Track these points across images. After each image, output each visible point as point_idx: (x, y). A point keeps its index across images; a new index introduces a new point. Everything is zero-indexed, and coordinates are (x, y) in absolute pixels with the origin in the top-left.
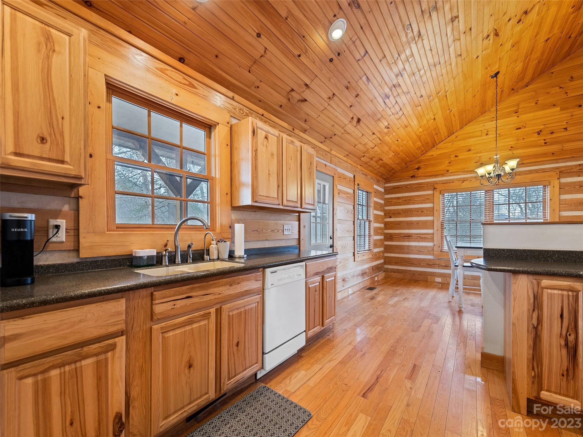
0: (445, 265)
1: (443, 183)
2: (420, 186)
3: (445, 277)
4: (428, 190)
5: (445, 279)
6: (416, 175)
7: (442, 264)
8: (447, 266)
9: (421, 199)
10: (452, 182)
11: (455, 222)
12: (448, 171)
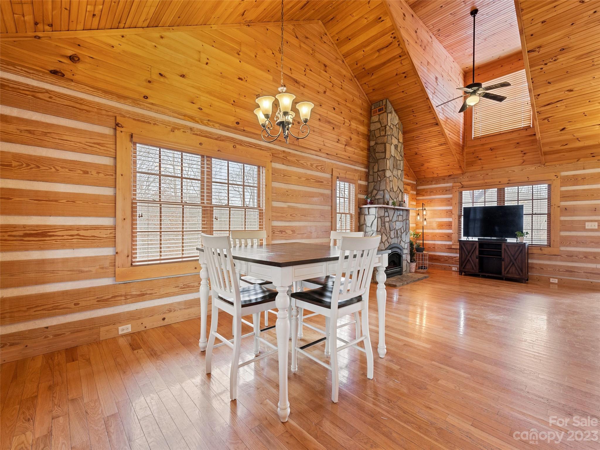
0: (138, 293)
1: (134, 119)
2: (78, 106)
3: (139, 318)
4: (100, 123)
5: (140, 321)
6: (68, 75)
7: (134, 293)
8: (143, 295)
9: (83, 140)
10: (155, 124)
11: (159, 205)
12: (147, 98)
